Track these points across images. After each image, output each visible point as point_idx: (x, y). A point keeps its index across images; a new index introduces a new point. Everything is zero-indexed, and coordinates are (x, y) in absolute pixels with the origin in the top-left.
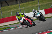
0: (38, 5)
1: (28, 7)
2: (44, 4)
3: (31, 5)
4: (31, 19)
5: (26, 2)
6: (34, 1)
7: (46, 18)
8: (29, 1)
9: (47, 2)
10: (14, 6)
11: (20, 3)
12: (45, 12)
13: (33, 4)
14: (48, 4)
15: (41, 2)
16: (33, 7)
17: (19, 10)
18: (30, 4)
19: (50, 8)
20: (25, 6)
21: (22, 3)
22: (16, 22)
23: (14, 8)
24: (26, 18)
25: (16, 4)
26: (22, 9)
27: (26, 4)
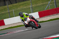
0: (30, 6)
1: (19, 9)
2: (38, 5)
3: (22, 7)
4: (36, 20)
5: (16, 3)
6: (25, 2)
7: (41, 22)
8: (19, 2)
9: (42, 3)
10: (1, 7)
11: (9, 4)
12: (39, 15)
13: (25, 5)
14: (43, 5)
15: (34, 3)
16: (24, 9)
17: (7, 13)
18: (21, 5)
19: (45, 10)
20: (14, 8)
21: (11, 4)
22: (4, 28)
23: (2, 10)
24: (31, 19)
25: (4, 6)
26: (11, 12)
27: (16, 5)
